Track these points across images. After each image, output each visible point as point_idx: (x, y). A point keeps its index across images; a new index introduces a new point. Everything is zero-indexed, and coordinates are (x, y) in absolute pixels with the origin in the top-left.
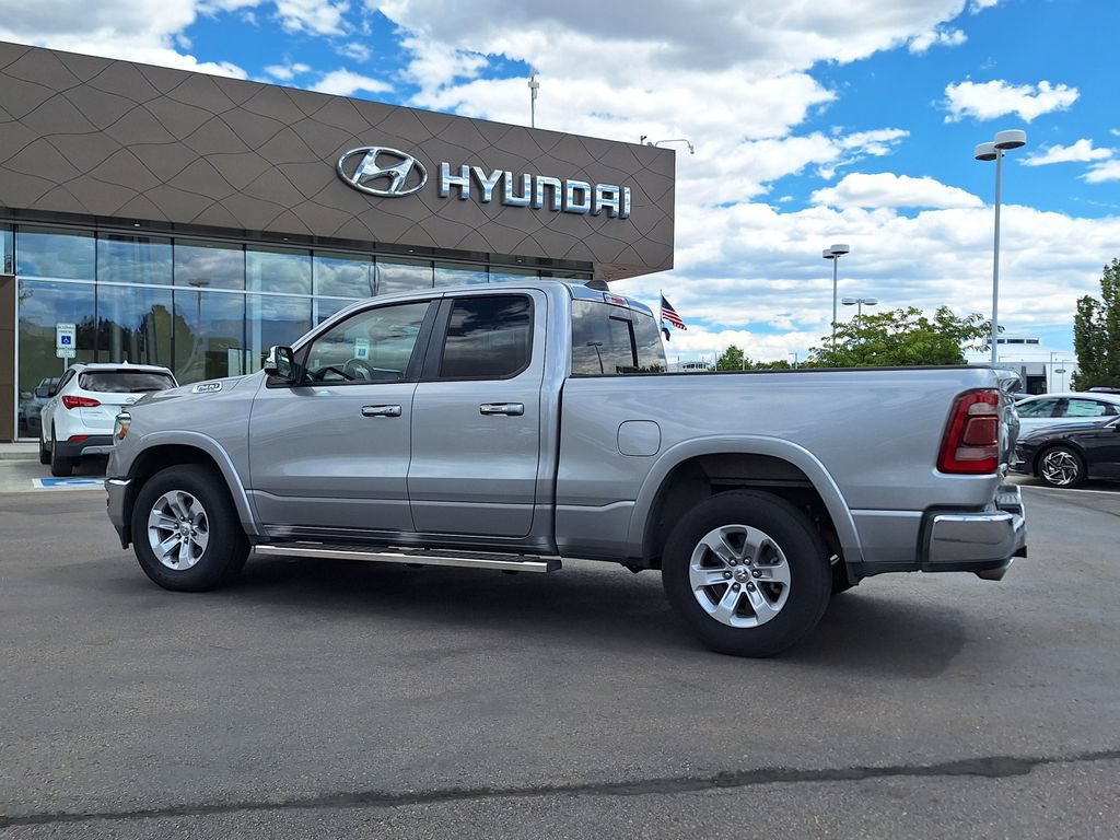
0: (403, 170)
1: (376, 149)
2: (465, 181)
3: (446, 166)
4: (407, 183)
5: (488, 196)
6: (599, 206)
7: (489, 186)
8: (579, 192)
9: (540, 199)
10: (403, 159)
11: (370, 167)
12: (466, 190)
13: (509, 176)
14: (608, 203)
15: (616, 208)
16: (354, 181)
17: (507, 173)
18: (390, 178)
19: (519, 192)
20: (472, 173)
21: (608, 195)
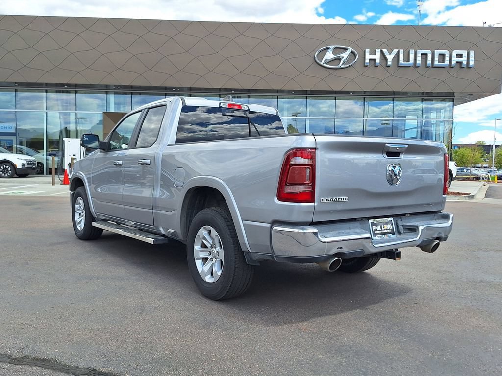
0: (345, 55)
1: (332, 47)
2: (377, 57)
3: (368, 51)
4: (348, 60)
5: (390, 63)
6: (454, 62)
7: (390, 58)
8: (442, 56)
9: (419, 62)
10: (346, 49)
11: (329, 55)
12: (378, 61)
13: (401, 51)
14: (459, 60)
15: (465, 63)
16: (322, 63)
17: (400, 50)
18: (339, 59)
19: (407, 59)
20: (382, 52)
21: (460, 56)
